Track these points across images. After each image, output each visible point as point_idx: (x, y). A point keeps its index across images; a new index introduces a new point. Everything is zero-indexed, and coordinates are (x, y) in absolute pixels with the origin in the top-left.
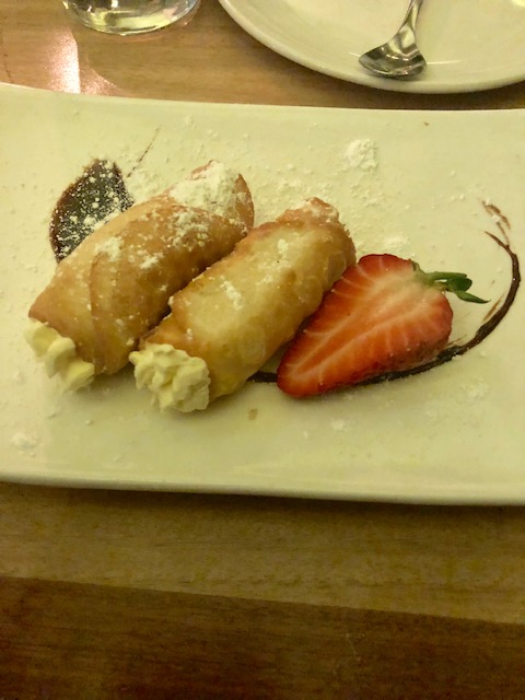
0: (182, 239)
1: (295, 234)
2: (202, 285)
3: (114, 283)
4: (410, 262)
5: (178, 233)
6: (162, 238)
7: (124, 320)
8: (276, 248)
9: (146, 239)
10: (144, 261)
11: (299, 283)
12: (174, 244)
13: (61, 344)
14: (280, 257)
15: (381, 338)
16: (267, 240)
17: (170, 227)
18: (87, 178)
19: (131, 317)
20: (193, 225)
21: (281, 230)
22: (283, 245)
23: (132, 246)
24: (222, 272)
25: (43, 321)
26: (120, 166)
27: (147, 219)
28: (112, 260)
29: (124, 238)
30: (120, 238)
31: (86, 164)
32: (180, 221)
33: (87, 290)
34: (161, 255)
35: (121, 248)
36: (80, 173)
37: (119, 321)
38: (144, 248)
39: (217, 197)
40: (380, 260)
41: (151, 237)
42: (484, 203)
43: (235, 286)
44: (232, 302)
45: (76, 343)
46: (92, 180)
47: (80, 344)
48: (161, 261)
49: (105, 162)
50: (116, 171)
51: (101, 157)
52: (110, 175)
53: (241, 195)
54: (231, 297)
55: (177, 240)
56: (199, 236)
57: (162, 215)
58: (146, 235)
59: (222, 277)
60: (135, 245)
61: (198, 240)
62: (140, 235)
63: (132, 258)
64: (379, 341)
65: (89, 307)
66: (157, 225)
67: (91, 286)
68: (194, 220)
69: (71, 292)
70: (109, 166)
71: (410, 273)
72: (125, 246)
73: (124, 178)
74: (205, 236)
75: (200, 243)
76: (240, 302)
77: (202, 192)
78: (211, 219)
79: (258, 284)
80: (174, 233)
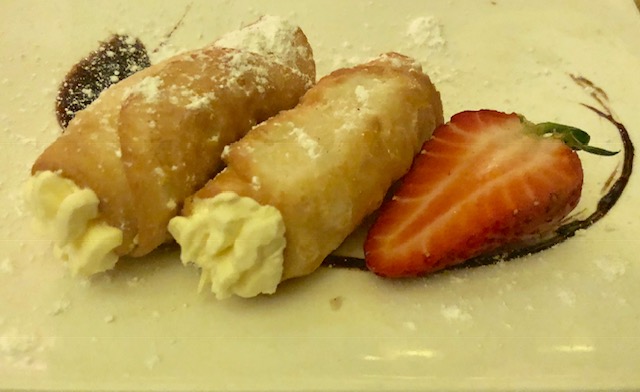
0: (238, 80)
1: (376, 80)
2: (266, 132)
3: (152, 124)
4: (514, 114)
5: (232, 74)
6: (213, 78)
7: (165, 171)
8: (353, 95)
9: (192, 79)
10: (191, 102)
11: (387, 133)
12: (228, 84)
13: (79, 197)
14: (360, 104)
15: (497, 194)
16: (341, 87)
17: (222, 66)
18: (104, 52)
19: (174, 168)
20: (250, 67)
21: (358, 77)
22: (361, 93)
23: (174, 86)
24: (290, 119)
25: (54, 169)
26: (144, 41)
27: (192, 60)
28: (148, 101)
29: (163, 78)
30: (158, 77)
31: (102, 40)
32: (233, 61)
33: (116, 135)
34: (212, 95)
35: (159, 88)
36: (96, 48)
37: (159, 171)
38: (189, 88)
39: (274, 47)
40: (478, 116)
41: (198, 77)
42: (572, 76)
43: (308, 133)
44: (307, 150)
45: (99, 198)
46: (110, 54)
47: (106, 200)
48: (212, 103)
49: (125, 37)
50: (139, 45)
51: (121, 32)
52: (133, 50)
53: (301, 49)
54: (304, 145)
55: (232, 80)
56: (257, 79)
57: (212, 56)
58: (192, 75)
59: (291, 124)
60: (179, 85)
61: (258, 84)
62: (184, 75)
63: (174, 100)
64: (496, 199)
65: (119, 153)
66: (205, 65)
67: (120, 130)
68: (250, 62)
69: (94, 137)
70: (130, 41)
71: (517, 126)
72: (165, 87)
73: (149, 53)
74: (264, 81)
75: (259, 87)
76: (316, 151)
77: (255, 40)
78: (270, 64)
79: (336, 131)
80: (227, 73)
